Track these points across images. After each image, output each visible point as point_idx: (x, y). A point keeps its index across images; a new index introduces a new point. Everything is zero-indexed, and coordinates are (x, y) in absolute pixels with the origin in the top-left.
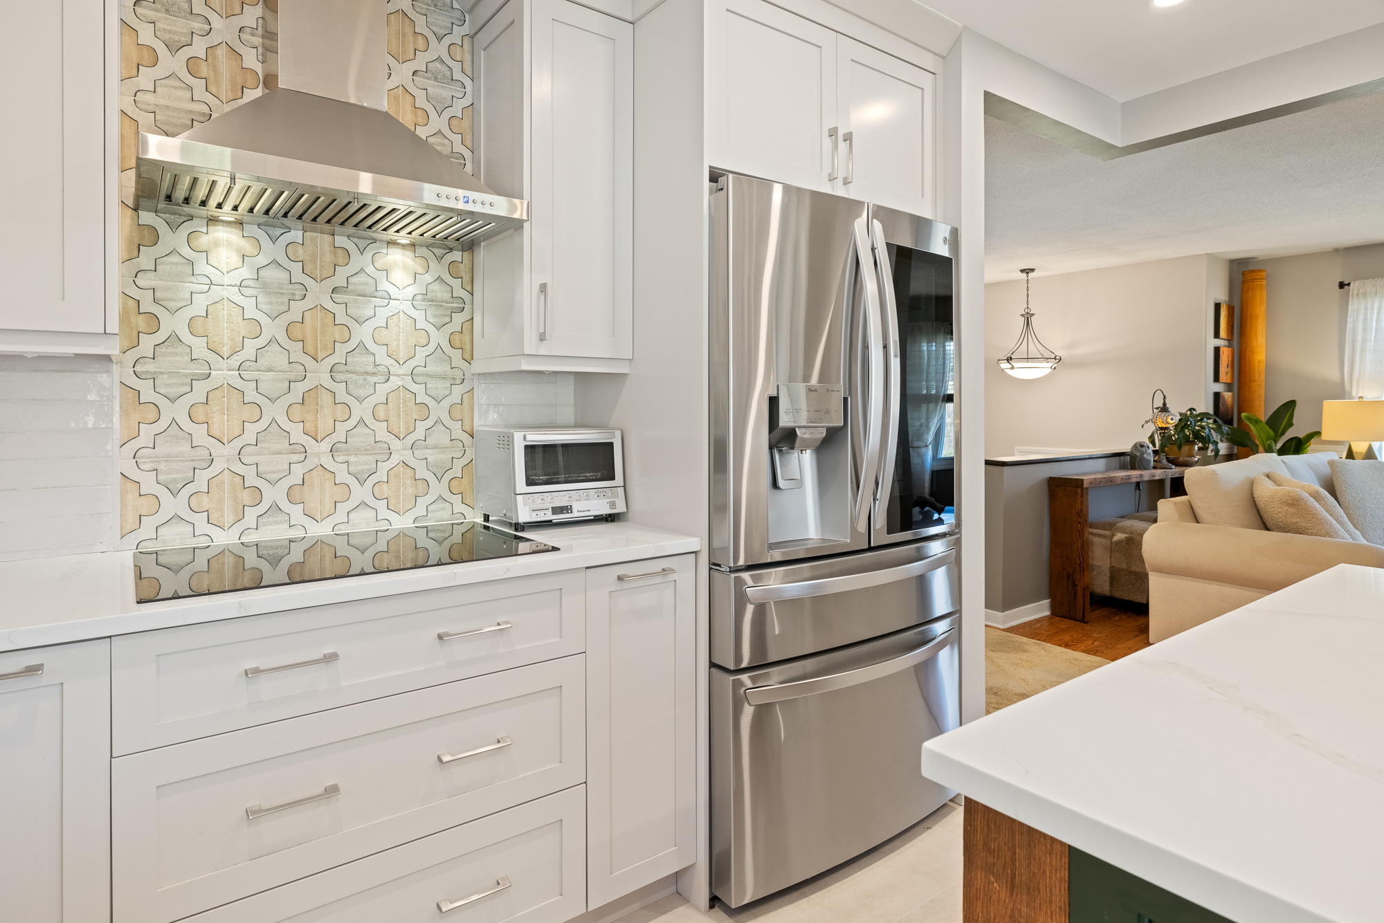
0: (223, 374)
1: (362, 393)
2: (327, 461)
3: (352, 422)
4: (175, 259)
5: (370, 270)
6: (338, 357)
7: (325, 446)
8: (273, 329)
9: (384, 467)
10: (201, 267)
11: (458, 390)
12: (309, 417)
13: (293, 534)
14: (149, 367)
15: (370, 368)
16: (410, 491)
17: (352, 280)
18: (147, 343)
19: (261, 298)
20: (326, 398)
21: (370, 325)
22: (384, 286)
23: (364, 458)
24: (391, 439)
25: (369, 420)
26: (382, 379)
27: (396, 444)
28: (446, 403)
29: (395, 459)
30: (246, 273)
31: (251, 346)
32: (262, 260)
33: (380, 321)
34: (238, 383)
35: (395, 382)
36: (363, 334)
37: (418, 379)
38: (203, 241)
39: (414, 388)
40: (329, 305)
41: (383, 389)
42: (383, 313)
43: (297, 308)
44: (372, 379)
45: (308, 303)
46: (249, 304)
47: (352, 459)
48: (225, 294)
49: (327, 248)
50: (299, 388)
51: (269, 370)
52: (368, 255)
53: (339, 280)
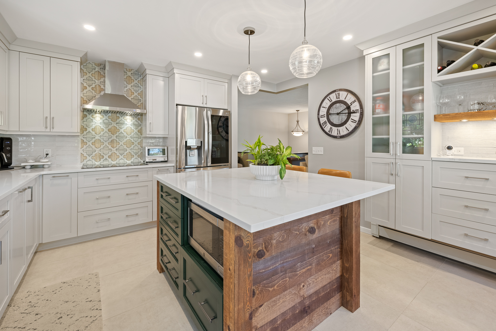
0: (97, 137)
1: (122, 140)
2: (115, 152)
3: (120, 145)
4: (90, 119)
5: (123, 120)
6: (117, 134)
7: (115, 149)
8: (106, 130)
9: (126, 153)
10: (94, 120)
11: (139, 140)
12: (112, 144)
13: (109, 163)
14: (85, 136)
15: (123, 136)
16: (130, 157)
17: (120, 122)
18: (85, 133)
19: (104, 125)
20: (115, 141)
21: (123, 129)
22: (126, 122)
23: (122, 151)
24: (127, 148)
25: (123, 145)
26: (125, 138)
27: (128, 149)
28: (137, 142)
29: (128, 151)
30: (101, 121)
31: (102, 133)
32: (104, 119)
33: (125, 128)
34: (100, 139)
35: (128, 138)
36: (122, 130)
37: (132, 138)
38: (94, 116)
39: (131, 139)
40: (116, 126)
41: (125, 140)
42: (125, 127)
43: (110, 127)
44: (123, 138)
45: (112, 126)
46: (102, 126)
47: (120, 151)
48: (98, 125)
49: (115, 116)
50: (110, 139)
51: (105, 137)
52: (123, 117)
53: (118, 121)
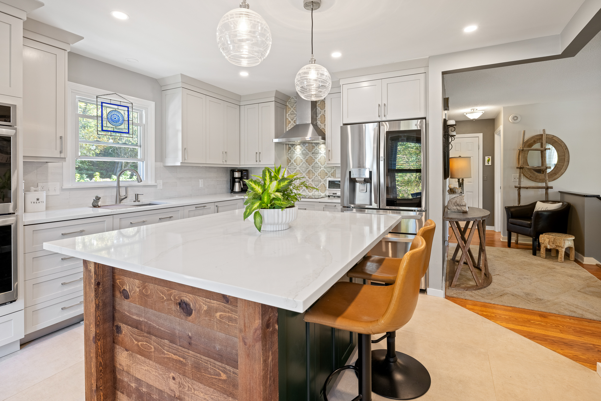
0: (298, 168)
1: (316, 171)
2: (311, 182)
3: (315, 176)
4: (292, 151)
5: (318, 149)
6: (313, 165)
7: (311, 180)
8: (304, 161)
9: (320, 184)
10: (295, 152)
11: (333, 170)
12: (309, 175)
13: (307, 194)
14: (290, 168)
15: (318, 166)
16: (324, 189)
17: (315, 151)
18: (290, 164)
19: (303, 156)
20: (311, 172)
21: (318, 159)
22: (320, 151)
23: (317, 182)
24: (321, 179)
25: (318, 176)
26: (320, 168)
27: (322, 180)
28: (330, 173)
29: (322, 183)
30: (301, 152)
31: (301, 163)
32: (303, 150)
33: (319, 158)
34: (300, 170)
35: (322, 169)
36: (317, 160)
37: (325, 168)
38: (296, 148)
39: (325, 170)
40: (312, 156)
41: (320, 170)
42: (320, 156)
43: (307, 157)
44: (318, 168)
45: (309, 156)
46: (301, 157)
47: (315, 182)
48: (298, 156)
49: (311, 146)
50: (308, 170)
51: (304, 167)
52: (317, 146)
53: (313, 151)
